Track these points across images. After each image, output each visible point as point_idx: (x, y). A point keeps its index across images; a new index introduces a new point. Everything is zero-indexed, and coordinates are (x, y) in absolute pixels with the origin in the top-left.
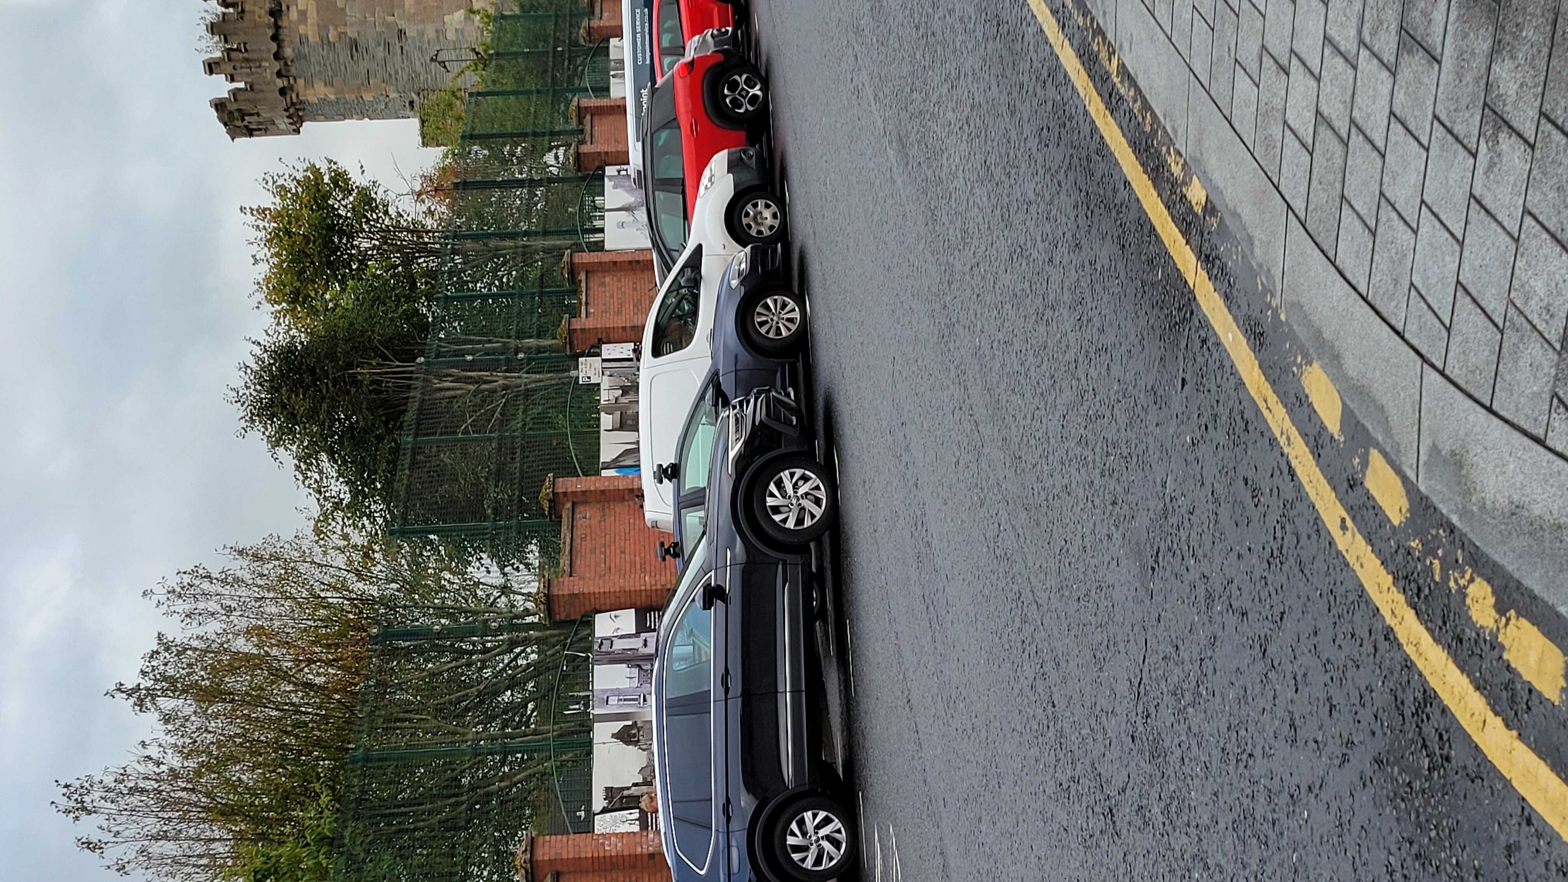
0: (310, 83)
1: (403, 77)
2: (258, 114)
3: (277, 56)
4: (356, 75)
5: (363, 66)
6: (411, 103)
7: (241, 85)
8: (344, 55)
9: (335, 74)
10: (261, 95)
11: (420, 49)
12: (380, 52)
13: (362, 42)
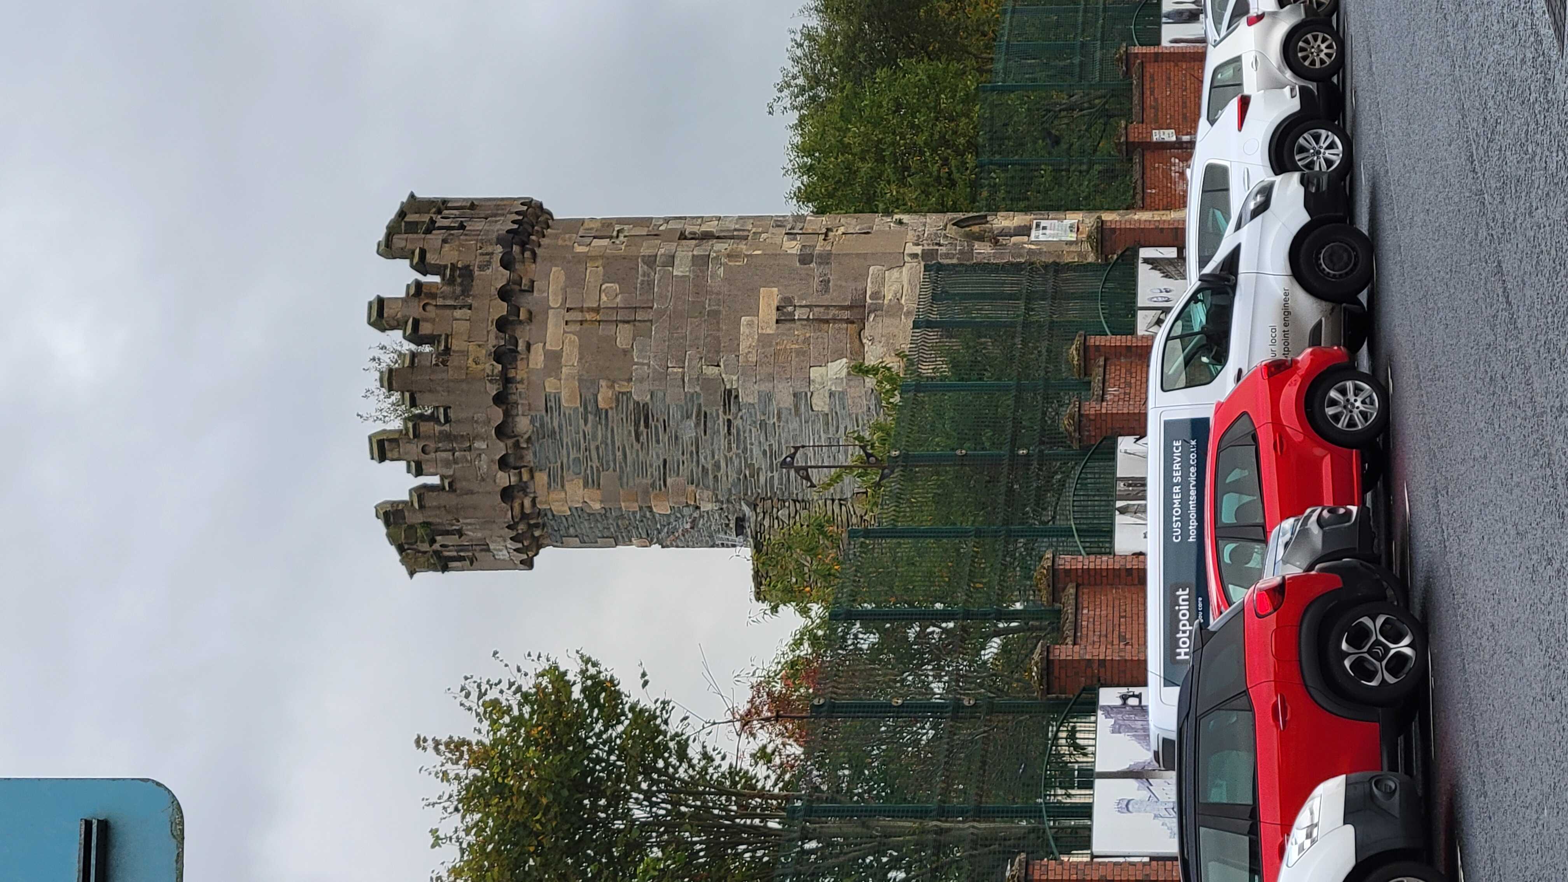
0: (557, 480)
1: (729, 475)
2: (460, 533)
3: (501, 432)
4: (641, 468)
5: (655, 454)
6: (740, 523)
7: (435, 480)
8: (623, 433)
9: (603, 466)
10: (468, 500)
11: (763, 425)
12: (689, 431)
13: (657, 409)
